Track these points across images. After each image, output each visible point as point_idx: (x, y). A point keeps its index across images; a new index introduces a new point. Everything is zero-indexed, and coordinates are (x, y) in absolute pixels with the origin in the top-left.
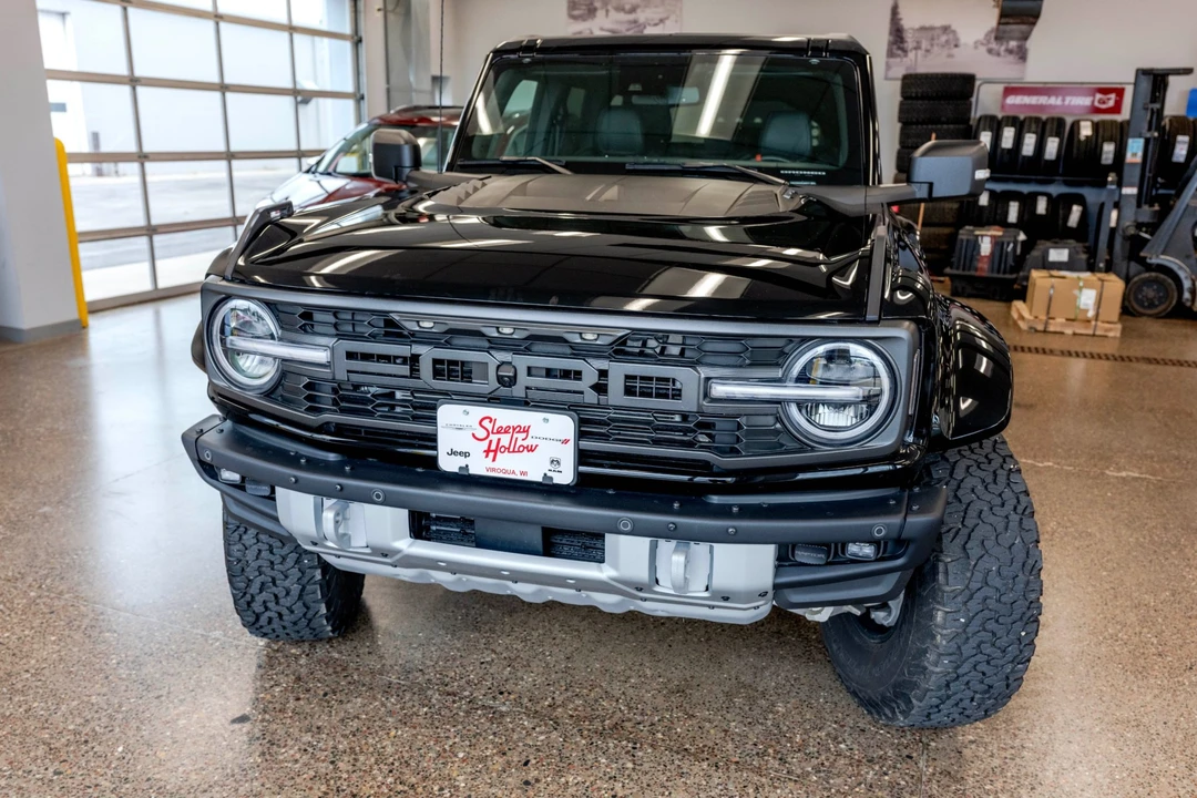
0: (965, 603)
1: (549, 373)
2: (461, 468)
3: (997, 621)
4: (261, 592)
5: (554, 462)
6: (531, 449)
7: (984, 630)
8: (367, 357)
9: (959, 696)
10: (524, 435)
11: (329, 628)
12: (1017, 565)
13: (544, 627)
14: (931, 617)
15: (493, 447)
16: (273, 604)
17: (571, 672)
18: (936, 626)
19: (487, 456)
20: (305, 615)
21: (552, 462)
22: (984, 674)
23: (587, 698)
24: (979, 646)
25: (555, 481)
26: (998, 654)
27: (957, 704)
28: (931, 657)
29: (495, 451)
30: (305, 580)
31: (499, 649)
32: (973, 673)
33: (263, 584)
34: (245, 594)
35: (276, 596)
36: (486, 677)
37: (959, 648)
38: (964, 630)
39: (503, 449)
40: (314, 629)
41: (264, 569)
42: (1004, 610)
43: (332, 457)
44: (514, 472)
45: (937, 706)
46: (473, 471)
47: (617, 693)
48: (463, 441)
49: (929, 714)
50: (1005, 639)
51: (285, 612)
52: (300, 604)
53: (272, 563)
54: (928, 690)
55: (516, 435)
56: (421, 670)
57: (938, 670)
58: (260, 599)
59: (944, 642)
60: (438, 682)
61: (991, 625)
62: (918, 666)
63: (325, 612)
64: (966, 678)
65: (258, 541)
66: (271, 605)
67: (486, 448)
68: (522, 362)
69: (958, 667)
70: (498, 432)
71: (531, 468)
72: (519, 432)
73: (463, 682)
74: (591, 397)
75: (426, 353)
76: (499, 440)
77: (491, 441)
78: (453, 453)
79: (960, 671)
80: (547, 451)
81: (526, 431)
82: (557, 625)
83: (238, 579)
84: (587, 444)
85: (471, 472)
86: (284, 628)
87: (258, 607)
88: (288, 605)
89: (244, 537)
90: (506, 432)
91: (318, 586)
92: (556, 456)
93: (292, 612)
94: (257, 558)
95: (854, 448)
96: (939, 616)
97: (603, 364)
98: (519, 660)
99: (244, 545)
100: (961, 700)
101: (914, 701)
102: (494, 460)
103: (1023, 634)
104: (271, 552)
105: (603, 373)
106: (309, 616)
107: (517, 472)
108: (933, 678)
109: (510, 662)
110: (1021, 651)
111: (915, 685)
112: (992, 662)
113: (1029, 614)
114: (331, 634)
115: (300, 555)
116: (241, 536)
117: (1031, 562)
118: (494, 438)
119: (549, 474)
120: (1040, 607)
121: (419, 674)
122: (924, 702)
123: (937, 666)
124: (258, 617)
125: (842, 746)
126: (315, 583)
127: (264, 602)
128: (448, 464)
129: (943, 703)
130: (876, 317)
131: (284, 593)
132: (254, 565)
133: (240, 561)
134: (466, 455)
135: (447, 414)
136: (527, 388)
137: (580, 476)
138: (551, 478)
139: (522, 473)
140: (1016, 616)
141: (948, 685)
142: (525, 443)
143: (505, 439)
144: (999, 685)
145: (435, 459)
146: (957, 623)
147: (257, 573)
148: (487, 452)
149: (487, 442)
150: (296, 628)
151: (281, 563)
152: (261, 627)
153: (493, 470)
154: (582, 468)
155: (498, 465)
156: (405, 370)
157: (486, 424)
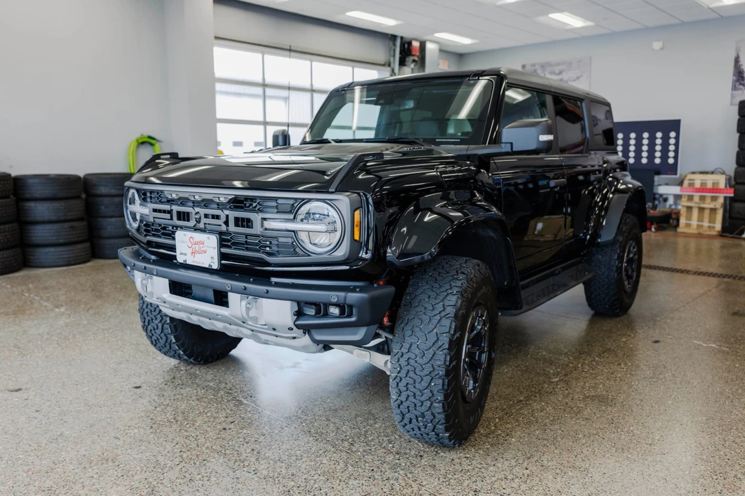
2: (184, 261)
6: (205, 252)
8: (160, 211)
10: (203, 245)
15: (194, 251)
19: (192, 255)
21: (211, 258)
25: (212, 267)
29: (194, 253)
39: (196, 252)
43: (153, 257)
48: (184, 248)
55: (200, 246)
68: (203, 212)
70: (195, 244)
71: (205, 261)
72: (201, 244)
74: (224, 228)
75: (175, 208)
76: (195, 248)
77: (193, 248)
78: (181, 254)
80: (209, 253)
81: (203, 243)
84: (224, 250)
85: (188, 263)
90: (197, 244)
92: (212, 255)
95: (326, 256)
97: (227, 212)
102: (194, 257)
105: (227, 216)
107: (201, 263)
118: (194, 246)
119: (210, 264)
128: (180, 259)
130: (333, 190)
134: (186, 254)
135: (179, 235)
136: (205, 224)
137: (220, 265)
139: (203, 263)
142: (203, 249)
143: (197, 247)
145: (175, 257)
148: (192, 253)
153: (194, 262)
154: (223, 262)
155: (195, 259)
156: (168, 216)
157: (191, 240)
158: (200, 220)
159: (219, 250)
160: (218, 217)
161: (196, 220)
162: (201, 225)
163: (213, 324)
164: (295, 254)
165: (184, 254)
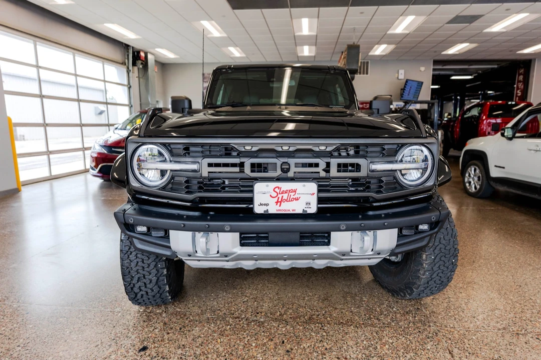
0: (434, 251)
1: (304, 165)
2: (264, 211)
3: (445, 257)
4: (138, 282)
5: (308, 204)
6: (297, 199)
7: (441, 260)
9: (432, 286)
10: (294, 193)
11: (170, 297)
12: (450, 235)
13: (261, 283)
14: (421, 257)
15: (280, 200)
16: (144, 287)
17: (281, 299)
18: (423, 260)
19: (277, 204)
20: (158, 292)
22: (441, 277)
23: (293, 309)
24: (439, 267)
25: (308, 212)
26: (446, 269)
27: (430, 290)
28: (422, 272)
29: (281, 202)
30: (159, 274)
31: (248, 295)
32: (437, 277)
33: (139, 278)
34: (130, 284)
35: (145, 284)
36: (248, 308)
37: (432, 268)
38: (434, 261)
39: (284, 201)
40: (163, 299)
41: (139, 271)
42: (447, 252)
44: (289, 210)
45: (423, 291)
46: (270, 212)
47: (304, 305)
48: (265, 199)
49: (420, 294)
50: (448, 263)
51: (149, 291)
52: (156, 287)
53: (143, 268)
54: (420, 285)
55: (290, 194)
56: (219, 310)
57: (424, 277)
58: (137, 286)
59: (427, 266)
60: (229, 313)
61: (443, 258)
62: (416, 276)
63: (168, 289)
64: (435, 279)
65: (137, 258)
66: (143, 288)
67: (276, 201)
68: (292, 161)
69: (432, 275)
70: (282, 193)
71: (297, 208)
72: (292, 192)
73: (239, 312)
74: (323, 174)
75: (247, 161)
76: (282, 196)
77: (279, 198)
78: (261, 204)
79: (433, 277)
80: (304, 199)
81: (295, 191)
82: (266, 281)
83: (127, 277)
84: (322, 195)
86: (149, 299)
87: (136, 290)
88: (151, 287)
89: (130, 256)
90: (286, 193)
91: (165, 277)
92: (308, 201)
93: (153, 291)
94: (136, 266)
96: (424, 257)
97: (328, 160)
98: (258, 298)
99: (130, 260)
100: (432, 288)
101: (414, 289)
102: (280, 206)
103: (454, 261)
104: (143, 263)
105: (328, 164)
106: (160, 292)
107: (291, 210)
108: (423, 280)
109: (255, 299)
110: (453, 267)
111: (415, 283)
112: (444, 273)
113: (455, 253)
114: (170, 300)
115: (157, 263)
116: (128, 256)
117: (454, 233)
118: (280, 196)
119: (305, 209)
120: (458, 250)
121: (219, 312)
122: (419, 289)
123: (424, 276)
124: (136, 294)
126: (164, 276)
127: (140, 287)
128: (258, 210)
129: (426, 289)
130: (425, 136)
131: (149, 282)
132: (135, 269)
133: (128, 268)
134: (267, 205)
135: (259, 187)
136: (295, 173)
137: (319, 208)
138: (306, 211)
139: (293, 210)
140: (451, 254)
141: (428, 283)
142: (294, 197)
143: (285, 196)
144: (445, 280)
145: (252, 209)
146: (431, 259)
147: (136, 273)
148: (277, 203)
149: (277, 198)
150: (155, 299)
151: (148, 267)
152: (138, 300)
153: (280, 210)
154: (319, 206)
155: (282, 208)
156: (237, 169)
157: (277, 190)
158: (288, 170)
159: (318, 195)
160: (317, 165)
161: (282, 170)
162: (291, 174)
163: (276, 264)
164: (395, 189)
165: (265, 205)
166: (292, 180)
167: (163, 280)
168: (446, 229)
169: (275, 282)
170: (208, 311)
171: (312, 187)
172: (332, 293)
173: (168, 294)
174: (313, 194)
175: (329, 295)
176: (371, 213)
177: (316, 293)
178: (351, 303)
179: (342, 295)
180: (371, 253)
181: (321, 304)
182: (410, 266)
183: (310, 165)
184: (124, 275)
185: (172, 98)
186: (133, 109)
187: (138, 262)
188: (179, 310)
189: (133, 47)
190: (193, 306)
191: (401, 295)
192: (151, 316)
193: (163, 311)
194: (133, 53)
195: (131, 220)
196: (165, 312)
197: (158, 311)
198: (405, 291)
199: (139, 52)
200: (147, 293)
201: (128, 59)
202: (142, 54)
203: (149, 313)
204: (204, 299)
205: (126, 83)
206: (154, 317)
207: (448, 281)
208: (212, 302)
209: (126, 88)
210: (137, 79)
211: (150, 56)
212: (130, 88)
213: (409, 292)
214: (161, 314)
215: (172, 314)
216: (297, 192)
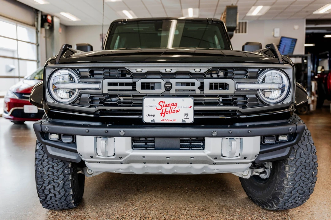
0: (295, 164)
1: (183, 84)
2: (152, 121)
3: (305, 169)
4: (48, 185)
5: (186, 115)
6: (177, 111)
7: (302, 172)
8: (119, 84)
9: (295, 195)
10: (175, 106)
11: (73, 201)
12: (309, 150)
13: (149, 198)
14: (284, 169)
15: (164, 112)
16: (53, 190)
17: (166, 209)
18: (286, 171)
19: (161, 116)
20: (64, 195)
21: (185, 115)
22: (302, 187)
23: (176, 216)
24: (300, 178)
25: (186, 122)
26: (306, 180)
27: (294, 199)
28: (285, 182)
29: (164, 114)
30: (66, 179)
31: (137, 205)
32: (299, 187)
33: (49, 181)
34: (42, 186)
35: (54, 186)
36: (138, 214)
37: (294, 179)
38: (296, 173)
39: (167, 112)
40: (67, 202)
41: (50, 175)
42: (307, 165)
44: (171, 120)
45: (288, 200)
46: (156, 121)
47: (185, 213)
48: (153, 111)
49: (285, 203)
50: (308, 175)
51: (57, 193)
52: (63, 190)
53: (53, 173)
54: (285, 194)
55: (172, 107)
56: (113, 215)
57: (288, 187)
58: (47, 188)
59: (289, 177)
60: (121, 218)
61: (303, 170)
62: (281, 186)
63: (72, 193)
64: (297, 189)
65: (48, 164)
66: (52, 191)
67: (161, 113)
68: (173, 81)
69: (294, 185)
70: (166, 106)
71: (178, 118)
72: (173, 106)
73: (130, 216)
74: (198, 92)
75: (139, 80)
76: (166, 109)
77: (163, 110)
78: (149, 115)
79: (295, 186)
80: (183, 111)
81: (176, 105)
82: (153, 196)
83: (40, 180)
86: (56, 201)
87: (46, 192)
88: (58, 190)
89: (43, 163)
90: (168, 106)
91: (70, 182)
92: (186, 113)
93: (60, 194)
94: (48, 171)
96: (287, 168)
97: (202, 80)
98: (146, 208)
99: (43, 166)
100: (295, 197)
101: (280, 199)
102: (164, 117)
103: (313, 173)
104: (53, 168)
105: (202, 83)
106: (66, 195)
107: (172, 120)
108: (287, 190)
109: (144, 208)
110: (313, 179)
111: (280, 193)
112: (305, 183)
113: (314, 166)
114: (73, 205)
115: (64, 169)
116: (42, 162)
117: (313, 150)
118: (164, 109)
119: (184, 120)
120: (317, 164)
121: (113, 216)
122: (284, 199)
123: (288, 186)
124: (46, 196)
125: (264, 218)
126: (69, 181)
127: (50, 189)
128: (147, 120)
129: (290, 199)
131: (57, 185)
132: (46, 174)
133: (41, 172)
134: (154, 116)
135: (147, 101)
136: (176, 90)
137: (195, 119)
138: (185, 121)
139: (174, 120)
140: (311, 167)
141: (291, 192)
142: (175, 110)
143: (168, 109)
144: (307, 191)
145: (142, 119)
146: (293, 170)
147: (47, 177)
148: (161, 114)
149: (161, 110)
150: (61, 201)
151: (57, 173)
152: (47, 201)
153: (164, 120)
154: (195, 117)
155: (165, 118)
156: (130, 87)
157: (161, 104)
158: (170, 88)
159: (194, 108)
160: (193, 84)
161: (166, 88)
162: (172, 92)
164: (258, 105)
165: (152, 115)
166: (174, 96)
167: (69, 185)
168: (306, 145)
169: (160, 197)
170: (104, 215)
171: (190, 101)
172: (209, 206)
173: (72, 198)
174: (190, 107)
175: (207, 207)
176: (238, 124)
177: (196, 206)
178: (226, 213)
179: (218, 207)
180: (239, 157)
181: (199, 213)
182: (276, 178)
183: (188, 84)
184: (37, 179)
185: (77, 45)
186: (40, 64)
187: (49, 168)
188: (80, 214)
189: (42, 12)
190: (92, 212)
191: (269, 206)
192: (57, 218)
193: (67, 215)
194: (42, 16)
195: (47, 129)
196: (69, 215)
197: (62, 215)
198: (273, 202)
199: (46, 16)
200: (55, 195)
201: (37, 22)
202: (49, 18)
203: (55, 216)
204: (101, 208)
205: (35, 42)
206: (59, 218)
207: (310, 191)
208: (107, 210)
209: (35, 46)
210: (44, 39)
211: (55, 20)
212: (38, 46)
213: (276, 202)
214: (65, 217)
215: (74, 217)
216: (177, 106)
